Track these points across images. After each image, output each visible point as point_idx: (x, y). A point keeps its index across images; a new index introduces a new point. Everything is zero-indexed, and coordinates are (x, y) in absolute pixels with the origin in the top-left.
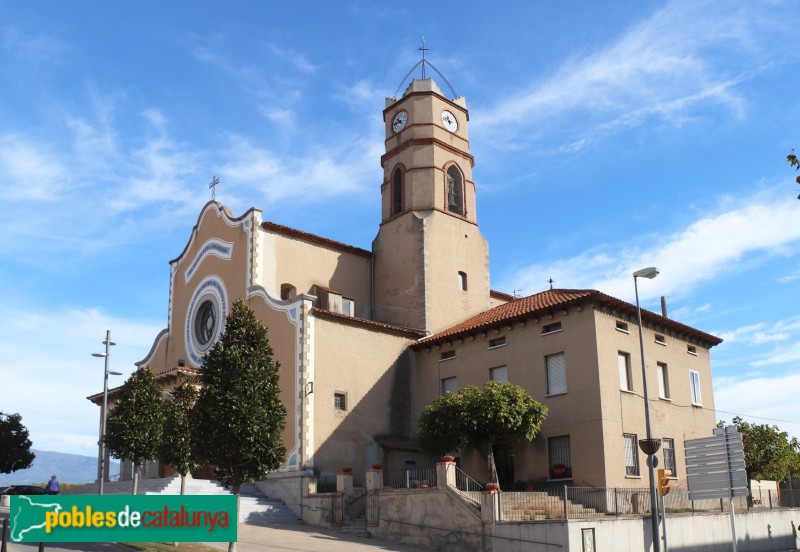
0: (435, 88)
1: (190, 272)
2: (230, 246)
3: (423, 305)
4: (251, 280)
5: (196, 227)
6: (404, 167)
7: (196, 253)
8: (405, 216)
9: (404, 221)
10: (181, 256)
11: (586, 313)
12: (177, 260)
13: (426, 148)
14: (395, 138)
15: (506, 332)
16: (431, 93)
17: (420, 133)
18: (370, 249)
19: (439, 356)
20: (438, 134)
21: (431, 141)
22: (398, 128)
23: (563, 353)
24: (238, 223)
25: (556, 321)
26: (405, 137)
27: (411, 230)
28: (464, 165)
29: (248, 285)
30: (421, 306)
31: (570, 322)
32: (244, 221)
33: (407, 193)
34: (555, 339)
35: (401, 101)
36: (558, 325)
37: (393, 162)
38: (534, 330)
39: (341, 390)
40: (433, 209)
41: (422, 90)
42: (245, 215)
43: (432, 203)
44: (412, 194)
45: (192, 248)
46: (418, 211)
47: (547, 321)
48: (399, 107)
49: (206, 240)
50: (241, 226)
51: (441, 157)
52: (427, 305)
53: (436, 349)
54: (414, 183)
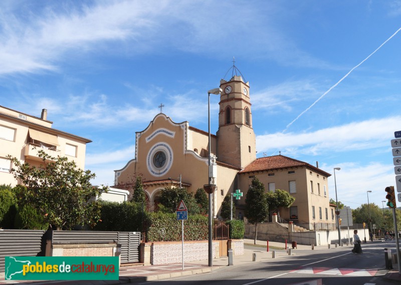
0: (242, 80)
1: (149, 138)
2: (174, 133)
3: (240, 158)
4: (186, 148)
5: (152, 122)
6: (231, 107)
7: (153, 132)
8: (232, 125)
9: (231, 127)
10: (143, 131)
11: (303, 169)
12: (140, 132)
13: (239, 102)
14: (226, 96)
15: (275, 172)
16: (240, 82)
17: (237, 96)
18: (216, 135)
19: (248, 177)
20: (243, 97)
21: (241, 99)
22: (227, 92)
23: (295, 180)
24: (178, 125)
25: (293, 170)
26: (231, 96)
27: (235, 131)
28: (250, 108)
29: (185, 149)
30: (239, 158)
31: (298, 171)
32: (181, 125)
33: (232, 117)
34: (292, 176)
35: (229, 82)
36: (293, 172)
37: (226, 104)
38: (285, 172)
39: (222, 189)
40: (242, 124)
41: (238, 80)
42: (182, 123)
43: (242, 122)
44: (234, 118)
45: (150, 129)
46: (237, 124)
47: (290, 170)
48: (228, 84)
49: (159, 128)
50: (180, 127)
51: (244, 105)
52: (241, 158)
53: (247, 175)
54: (235, 114)
